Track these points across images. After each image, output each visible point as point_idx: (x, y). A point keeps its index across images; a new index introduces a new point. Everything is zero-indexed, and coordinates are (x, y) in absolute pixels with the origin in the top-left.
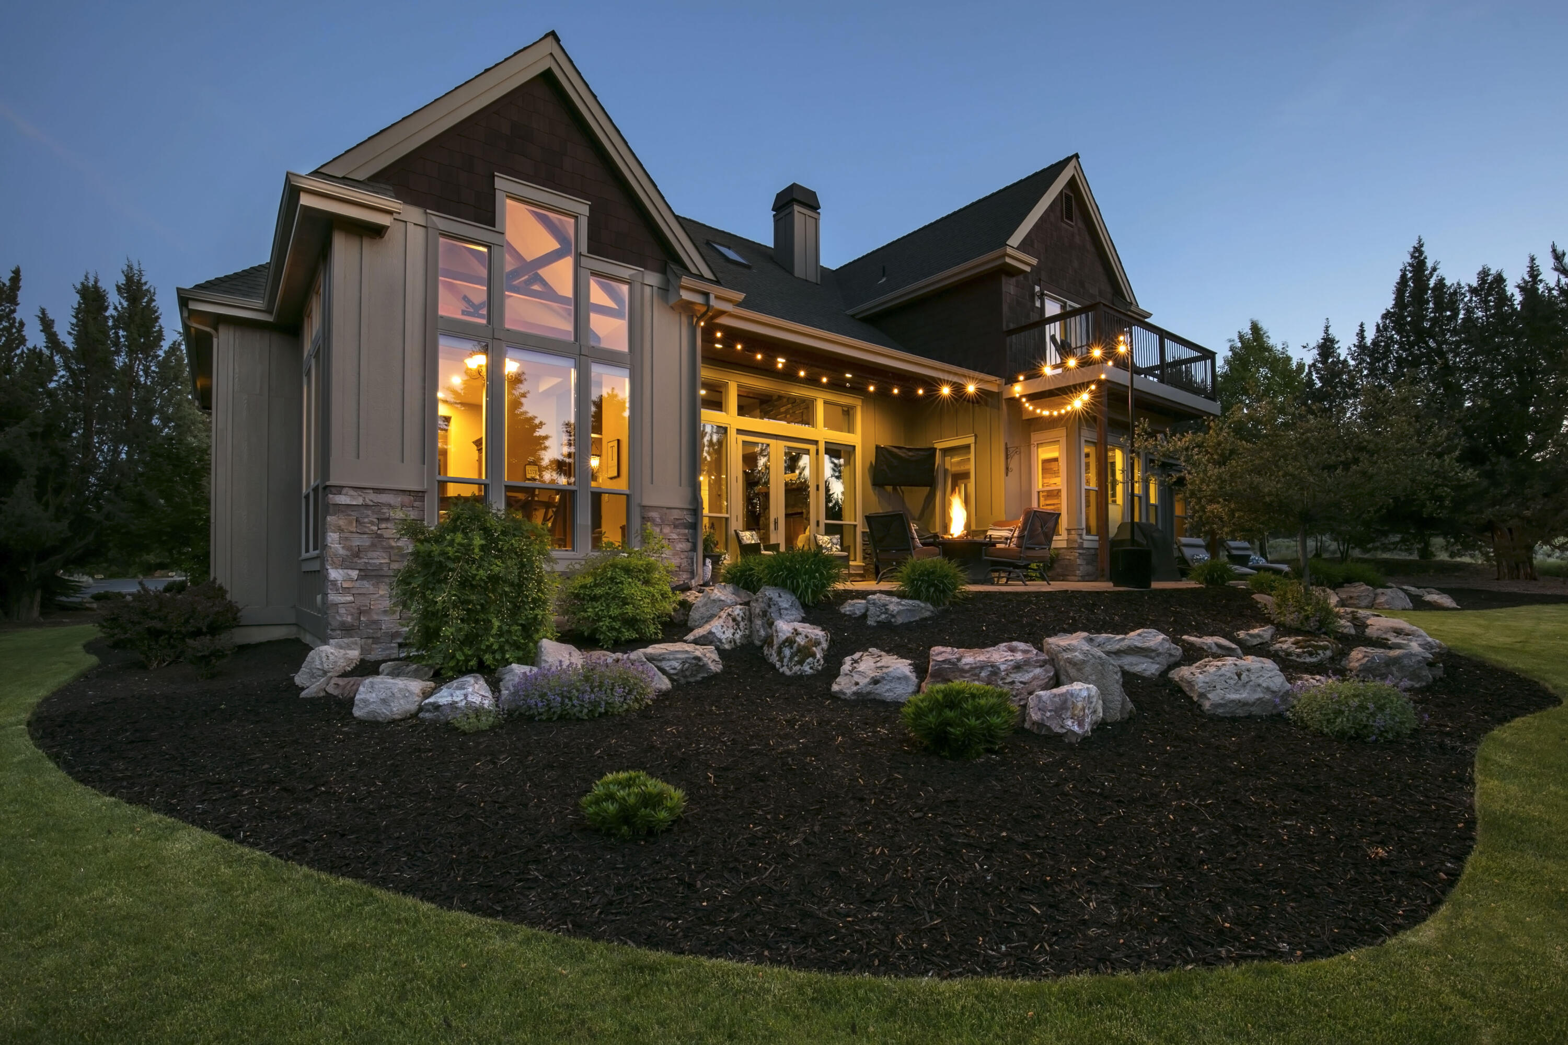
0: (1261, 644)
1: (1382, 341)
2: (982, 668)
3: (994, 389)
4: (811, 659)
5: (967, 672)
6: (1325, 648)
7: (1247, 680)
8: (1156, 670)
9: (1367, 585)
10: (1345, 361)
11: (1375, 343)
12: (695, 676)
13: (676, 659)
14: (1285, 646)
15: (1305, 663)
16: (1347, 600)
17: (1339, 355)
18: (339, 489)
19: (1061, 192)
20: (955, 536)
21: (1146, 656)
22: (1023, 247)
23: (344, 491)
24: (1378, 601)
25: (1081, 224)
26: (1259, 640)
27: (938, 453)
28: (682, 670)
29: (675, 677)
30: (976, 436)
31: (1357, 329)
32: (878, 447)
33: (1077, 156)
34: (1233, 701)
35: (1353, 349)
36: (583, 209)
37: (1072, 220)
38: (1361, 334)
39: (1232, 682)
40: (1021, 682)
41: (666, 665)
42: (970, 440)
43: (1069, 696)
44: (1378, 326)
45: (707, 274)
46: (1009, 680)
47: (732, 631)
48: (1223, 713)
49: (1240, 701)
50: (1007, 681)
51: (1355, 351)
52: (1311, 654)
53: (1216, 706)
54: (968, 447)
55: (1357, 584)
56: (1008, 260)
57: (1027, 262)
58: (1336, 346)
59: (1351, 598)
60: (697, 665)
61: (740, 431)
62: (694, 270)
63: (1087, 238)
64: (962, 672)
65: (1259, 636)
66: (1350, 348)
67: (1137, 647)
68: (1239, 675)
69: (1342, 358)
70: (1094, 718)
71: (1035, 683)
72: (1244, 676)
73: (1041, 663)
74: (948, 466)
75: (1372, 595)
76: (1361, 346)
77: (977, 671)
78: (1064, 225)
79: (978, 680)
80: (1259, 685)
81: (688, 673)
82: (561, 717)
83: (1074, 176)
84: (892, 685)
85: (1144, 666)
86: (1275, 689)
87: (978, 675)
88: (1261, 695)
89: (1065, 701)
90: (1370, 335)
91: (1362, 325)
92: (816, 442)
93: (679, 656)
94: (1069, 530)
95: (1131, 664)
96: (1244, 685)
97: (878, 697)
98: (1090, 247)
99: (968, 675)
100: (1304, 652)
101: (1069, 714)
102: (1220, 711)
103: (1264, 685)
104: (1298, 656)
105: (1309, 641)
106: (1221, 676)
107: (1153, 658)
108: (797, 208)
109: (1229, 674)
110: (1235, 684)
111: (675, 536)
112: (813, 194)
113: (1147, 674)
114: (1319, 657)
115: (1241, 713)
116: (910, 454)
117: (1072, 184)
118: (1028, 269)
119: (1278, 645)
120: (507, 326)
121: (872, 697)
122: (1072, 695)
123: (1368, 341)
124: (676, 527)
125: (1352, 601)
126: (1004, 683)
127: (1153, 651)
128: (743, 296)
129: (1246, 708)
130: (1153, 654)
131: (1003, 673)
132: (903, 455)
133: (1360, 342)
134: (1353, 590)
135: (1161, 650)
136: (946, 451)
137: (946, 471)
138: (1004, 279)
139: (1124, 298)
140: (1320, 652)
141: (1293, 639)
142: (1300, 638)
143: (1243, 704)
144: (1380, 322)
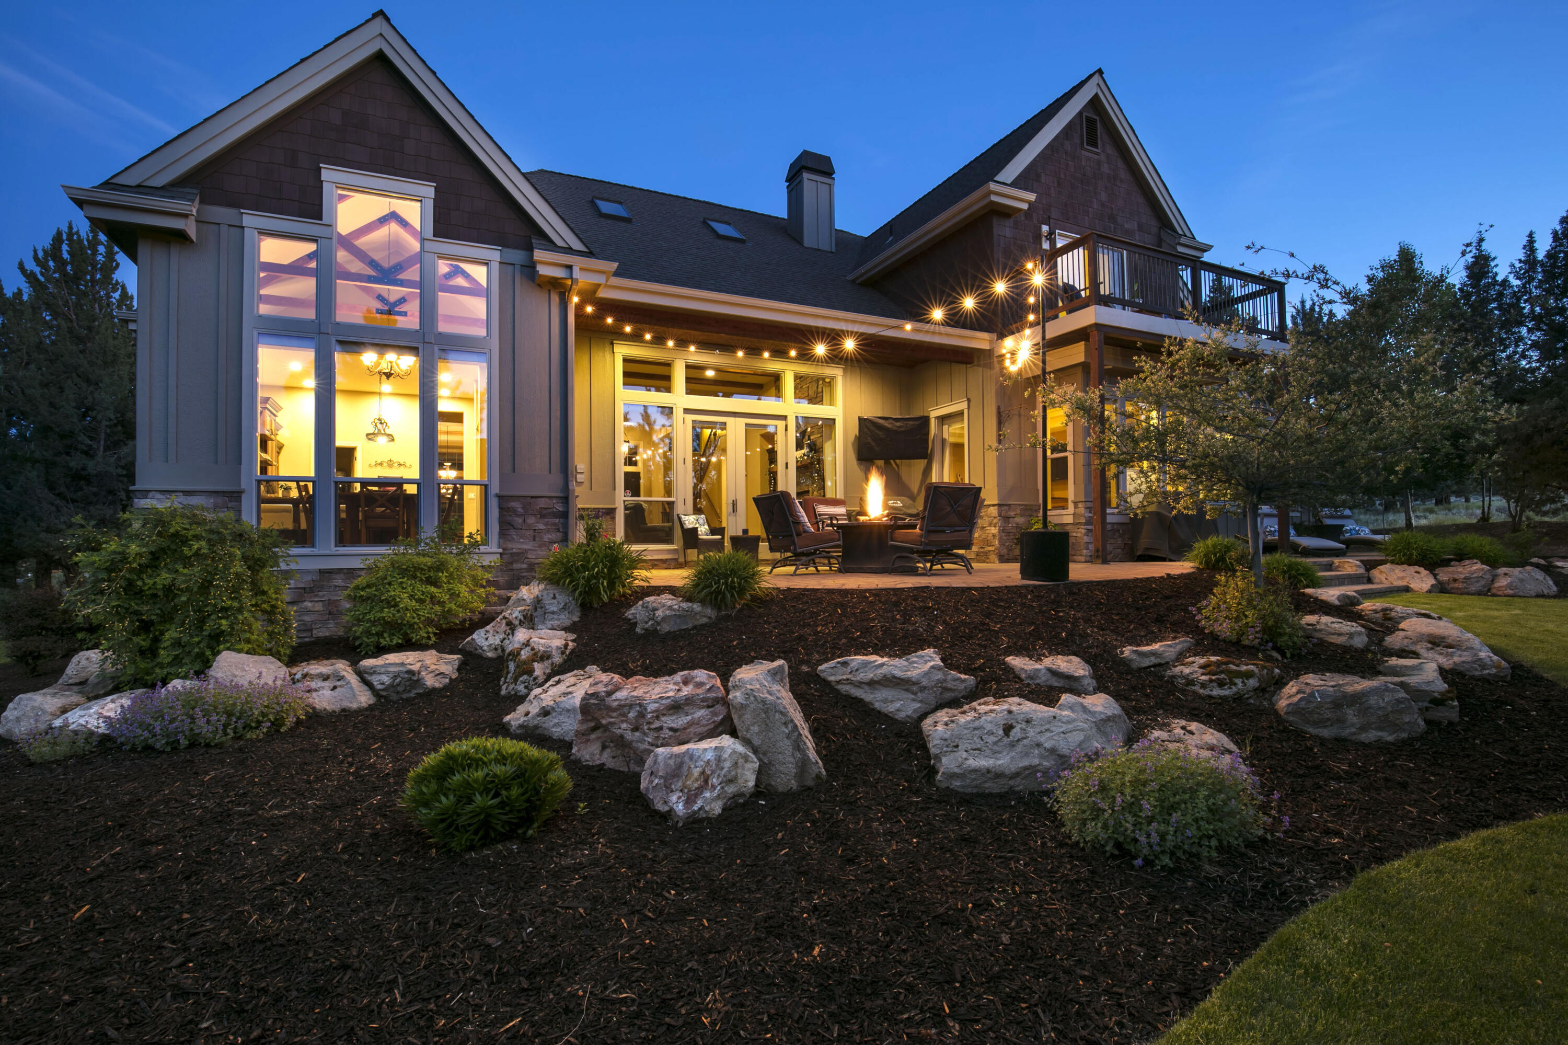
0: (1154, 666)
1: (1560, 252)
2: (631, 706)
3: (985, 346)
4: (525, 677)
5: (614, 710)
6: (1248, 675)
7: (1019, 735)
8: (915, 711)
9: (1483, 563)
10: (1505, 282)
11: (1550, 255)
12: (410, 691)
13: (387, 673)
14: (1187, 671)
15: (1210, 697)
16: (1448, 582)
17: (1496, 274)
18: (145, 493)
19: (1080, 114)
20: (872, 517)
21: (907, 690)
22: (1021, 182)
23: (151, 495)
24: (1496, 585)
25: (1110, 150)
26: (1153, 660)
27: (933, 423)
28: (391, 686)
29: (384, 693)
30: (969, 400)
31: (1524, 240)
32: (861, 420)
33: (1100, 72)
34: (975, 771)
35: (1518, 265)
36: (428, 190)
37: (1096, 147)
38: (1530, 246)
39: (992, 739)
40: (671, 729)
41: (375, 680)
42: (963, 406)
43: (686, 759)
44: (1555, 233)
45: (577, 245)
46: (656, 724)
47: (502, 636)
48: (963, 787)
49: (988, 771)
50: (653, 726)
51: (1521, 268)
52: (1221, 684)
53: (952, 776)
54: (961, 413)
55: (1467, 562)
56: (994, 198)
57: (1024, 199)
58: (1493, 264)
59: (1455, 580)
60: (410, 679)
61: (687, 411)
62: (559, 243)
63: (1120, 164)
64: (610, 709)
65: (1154, 654)
66: (1512, 265)
67: (894, 677)
68: (1008, 729)
69: (1499, 278)
70: (731, 789)
71: (692, 729)
72: (1016, 733)
73: (710, 703)
74: (946, 436)
75: (1488, 576)
76: (1530, 261)
77: (626, 710)
78: (1086, 154)
79: (626, 721)
80: (1039, 745)
81: (400, 689)
82: (192, 745)
83: (1096, 95)
84: (561, 718)
85: (898, 705)
86: (1066, 752)
87: (625, 715)
88: (1036, 761)
89: (680, 766)
90: (1543, 247)
91: (1531, 235)
92: (784, 418)
93: (391, 669)
94: (1076, 503)
95: (885, 701)
96: (1012, 745)
97: (546, 733)
98: (1123, 174)
99: (615, 714)
100: (1211, 681)
101: (680, 784)
102: (957, 784)
103: (1048, 745)
104: (1203, 685)
105: (1226, 663)
106: (975, 729)
107: (915, 694)
108: (806, 175)
109: (989, 727)
110: (995, 743)
111: (541, 527)
112: (828, 159)
113: (901, 715)
114: (1234, 689)
115: (992, 787)
116: (898, 424)
117: (1095, 103)
118: (1025, 206)
119: (1179, 668)
120: (339, 319)
121: (539, 731)
122: (691, 757)
123: (1541, 255)
124: (543, 516)
125: (1456, 585)
126: (649, 729)
127: (915, 684)
128: (616, 265)
129: (1003, 781)
130: (915, 688)
131: (649, 716)
132: (890, 426)
133: (1529, 256)
134: (1460, 569)
135: (925, 682)
136: (943, 419)
137: (943, 441)
138: (995, 221)
139: (1175, 231)
140: (1239, 681)
141: (1202, 661)
142: (1213, 659)
143: (998, 775)
144: (1558, 228)
